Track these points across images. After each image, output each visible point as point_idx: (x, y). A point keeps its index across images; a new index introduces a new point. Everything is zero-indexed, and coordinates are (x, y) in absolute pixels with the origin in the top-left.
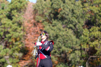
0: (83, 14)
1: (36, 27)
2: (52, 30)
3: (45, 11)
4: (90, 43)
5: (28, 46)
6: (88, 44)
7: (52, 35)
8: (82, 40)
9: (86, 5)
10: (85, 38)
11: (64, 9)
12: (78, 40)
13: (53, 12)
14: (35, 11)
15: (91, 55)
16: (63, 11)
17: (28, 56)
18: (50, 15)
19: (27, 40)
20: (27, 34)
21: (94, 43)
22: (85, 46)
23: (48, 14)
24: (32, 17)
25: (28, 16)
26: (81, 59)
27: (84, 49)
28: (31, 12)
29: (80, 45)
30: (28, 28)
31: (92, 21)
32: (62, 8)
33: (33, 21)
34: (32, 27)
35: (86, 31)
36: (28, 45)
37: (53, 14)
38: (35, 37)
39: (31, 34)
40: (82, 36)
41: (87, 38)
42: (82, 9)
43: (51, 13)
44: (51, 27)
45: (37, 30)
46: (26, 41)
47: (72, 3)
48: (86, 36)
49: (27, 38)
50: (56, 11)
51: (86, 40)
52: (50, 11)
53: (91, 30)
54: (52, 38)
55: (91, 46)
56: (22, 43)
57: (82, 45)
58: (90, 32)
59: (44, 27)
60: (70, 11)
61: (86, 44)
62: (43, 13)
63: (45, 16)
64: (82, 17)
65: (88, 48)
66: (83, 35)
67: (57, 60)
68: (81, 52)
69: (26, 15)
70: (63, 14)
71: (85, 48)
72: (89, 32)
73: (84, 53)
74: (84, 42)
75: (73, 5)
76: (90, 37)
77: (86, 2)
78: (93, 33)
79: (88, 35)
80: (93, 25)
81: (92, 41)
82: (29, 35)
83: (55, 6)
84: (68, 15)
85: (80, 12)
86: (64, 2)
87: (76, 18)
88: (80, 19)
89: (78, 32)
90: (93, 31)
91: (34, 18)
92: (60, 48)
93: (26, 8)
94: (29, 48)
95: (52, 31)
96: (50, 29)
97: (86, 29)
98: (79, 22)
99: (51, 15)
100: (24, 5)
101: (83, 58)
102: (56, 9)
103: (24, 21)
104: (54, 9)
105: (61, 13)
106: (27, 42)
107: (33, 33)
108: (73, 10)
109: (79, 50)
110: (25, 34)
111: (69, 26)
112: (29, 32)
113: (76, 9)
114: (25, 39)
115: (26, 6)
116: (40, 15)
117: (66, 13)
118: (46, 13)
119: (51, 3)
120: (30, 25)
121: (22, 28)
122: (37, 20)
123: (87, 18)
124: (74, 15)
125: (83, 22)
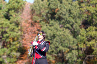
0: (80, 14)
1: (34, 26)
2: (49, 29)
3: (42, 11)
4: (87, 42)
5: (25, 46)
6: (84, 43)
7: (49, 35)
8: (79, 40)
9: (83, 5)
10: (82, 38)
11: (61, 9)
12: (75, 39)
13: (50, 12)
14: (33, 11)
15: (88, 54)
16: (61, 11)
17: (26, 56)
18: (47, 15)
19: (25, 40)
20: (24, 34)
21: (91, 43)
22: (82, 46)
23: (45, 14)
24: (29, 17)
25: (26, 16)
26: (78, 59)
27: (81, 49)
28: (29, 12)
29: (77, 45)
30: (25, 28)
31: (89, 21)
32: (59, 8)
33: (30, 21)
34: (30, 27)
35: (83, 31)
36: (25, 44)
37: (50, 14)
38: (32, 37)
39: (28, 34)
40: (79, 36)
41: (84, 37)
42: (79, 9)
43: (48, 13)
44: (48, 27)
45: (34, 30)
46: (23, 40)
47: (69, 4)
48: (83, 36)
49: (25, 38)
50: (53, 11)
51: (83, 39)
52: (47, 11)
53: (87, 30)
54: (49, 38)
55: (88, 45)
56: (19, 42)
57: (79, 45)
58: (87, 32)
59: (41, 27)
60: (67, 11)
61: (83, 43)
62: (40, 13)
63: (43, 16)
64: (79, 17)
65: (85, 48)
66: (80, 34)
67: (55, 60)
68: (78, 51)
69: (23, 15)
70: (60, 14)
71: (82, 47)
72: (85, 32)
73: (81, 52)
74: (81, 41)
75: (70, 6)
76: (87, 37)
77: (83, 2)
78: (90, 33)
79: (85, 35)
80: (90, 25)
81: (89, 40)
82: (26, 35)
83: (52, 6)
84: (65, 15)
85: (77, 12)
86: (61, 3)
87: (73, 18)
88: (77, 19)
89: (75, 32)
90: (90, 31)
91: (32, 18)
92: (57, 47)
93: (23, 9)
94: (26, 47)
95: (50, 31)
96: (48, 29)
97: (83, 29)
98: (76, 22)
99: (49, 15)
100: (21, 6)
101: (80, 57)
102: (53, 9)
103: (22, 21)
104: (52, 9)
105: (58, 13)
106: (24, 42)
107: (30, 33)
108: (70, 10)
109: (76, 49)
110: (23, 34)
111: (66, 26)
112: (26, 32)
113: (73, 10)
114: (23, 39)
115: (23, 6)
116: (37, 15)
117: (64, 13)
118: (43, 13)
119: (48, 3)
120: (28, 25)
121: (19, 28)
122: (35, 20)
123: (84, 18)
124: (71, 15)
125: (80, 22)
